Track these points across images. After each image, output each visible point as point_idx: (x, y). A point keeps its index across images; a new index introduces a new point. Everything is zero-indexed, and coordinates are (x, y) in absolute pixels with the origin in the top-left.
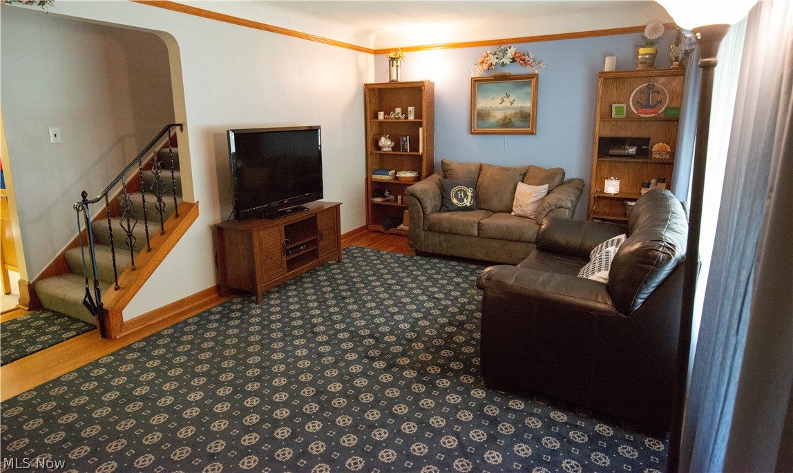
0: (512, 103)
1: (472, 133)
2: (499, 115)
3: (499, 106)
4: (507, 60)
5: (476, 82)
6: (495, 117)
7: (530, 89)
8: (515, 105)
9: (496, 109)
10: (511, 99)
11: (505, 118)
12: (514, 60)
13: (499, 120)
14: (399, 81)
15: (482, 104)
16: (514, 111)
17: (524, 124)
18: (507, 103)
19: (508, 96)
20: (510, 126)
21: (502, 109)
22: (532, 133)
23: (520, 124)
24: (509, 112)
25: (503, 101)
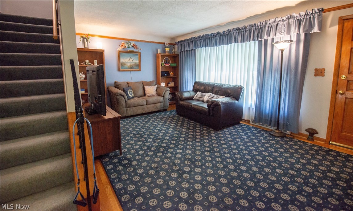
0: (133, 61)
1: (120, 71)
2: (129, 65)
3: (128, 61)
4: (130, 46)
5: (120, 52)
6: (127, 65)
7: (138, 57)
8: (134, 61)
9: (127, 63)
10: (132, 59)
11: (131, 65)
12: (133, 46)
13: (129, 66)
14: (89, 48)
15: (122, 60)
16: (133, 63)
17: (137, 68)
18: (131, 61)
19: (131, 58)
20: (132, 69)
21: (130, 63)
22: (140, 70)
23: (136, 67)
24: (132, 64)
25: (130, 60)
